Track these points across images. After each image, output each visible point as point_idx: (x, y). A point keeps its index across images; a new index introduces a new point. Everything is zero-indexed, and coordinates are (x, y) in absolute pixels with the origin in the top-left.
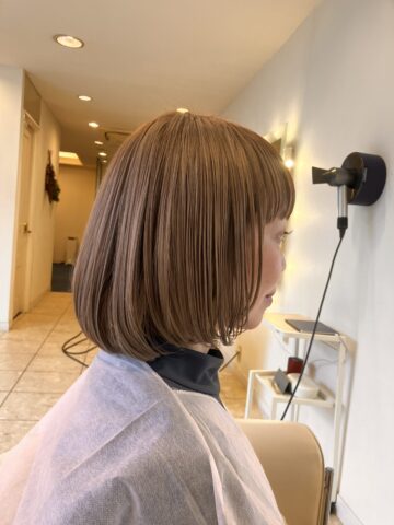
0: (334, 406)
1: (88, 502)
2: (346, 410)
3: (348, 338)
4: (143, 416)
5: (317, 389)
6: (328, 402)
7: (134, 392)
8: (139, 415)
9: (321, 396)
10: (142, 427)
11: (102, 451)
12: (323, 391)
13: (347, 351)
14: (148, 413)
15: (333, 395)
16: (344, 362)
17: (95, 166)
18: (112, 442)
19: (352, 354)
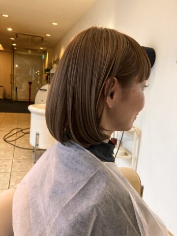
0: (132, 158)
1: (80, 218)
2: (137, 160)
3: (138, 130)
4: (94, 175)
5: (124, 151)
6: (129, 157)
7: (86, 163)
8: (92, 175)
9: (126, 154)
10: (95, 180)
11: (79, 193)
12: (127, 152)
13: (137, 135)
14: (96, 173)
15: (131, 154)
16: (136, 139)
17: (11, 51)
18: (83, 188)
19: (139, 136)
